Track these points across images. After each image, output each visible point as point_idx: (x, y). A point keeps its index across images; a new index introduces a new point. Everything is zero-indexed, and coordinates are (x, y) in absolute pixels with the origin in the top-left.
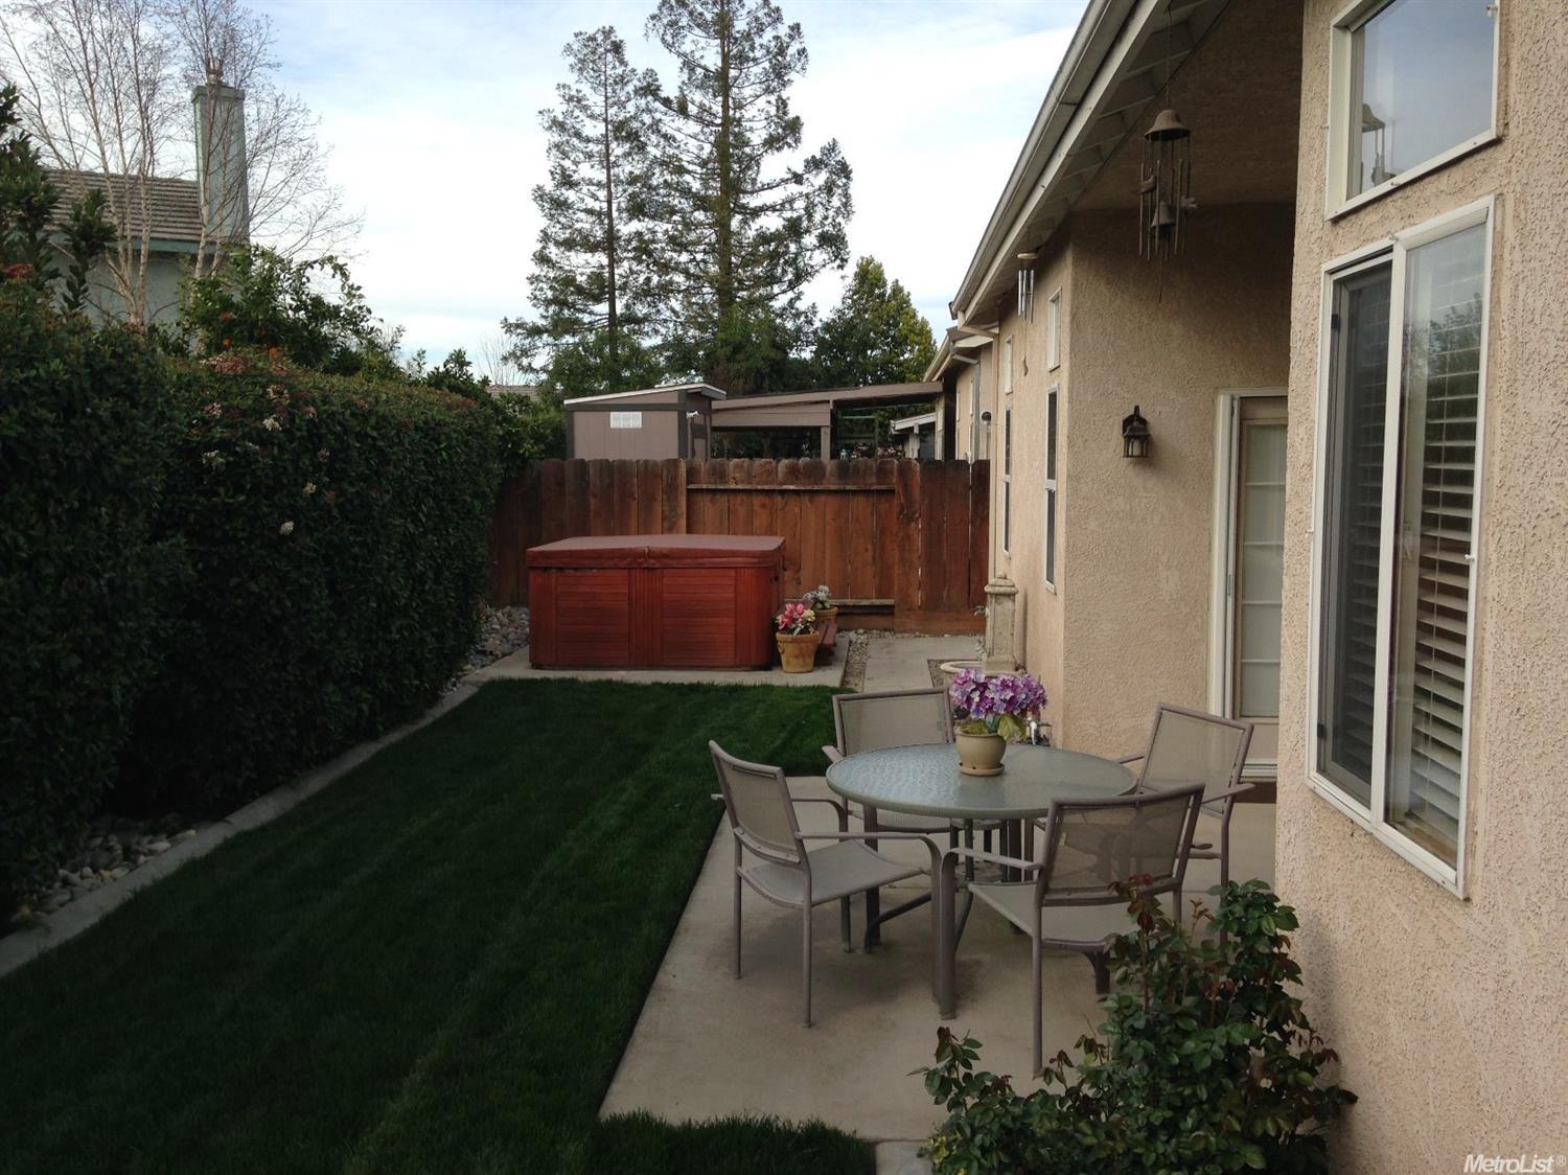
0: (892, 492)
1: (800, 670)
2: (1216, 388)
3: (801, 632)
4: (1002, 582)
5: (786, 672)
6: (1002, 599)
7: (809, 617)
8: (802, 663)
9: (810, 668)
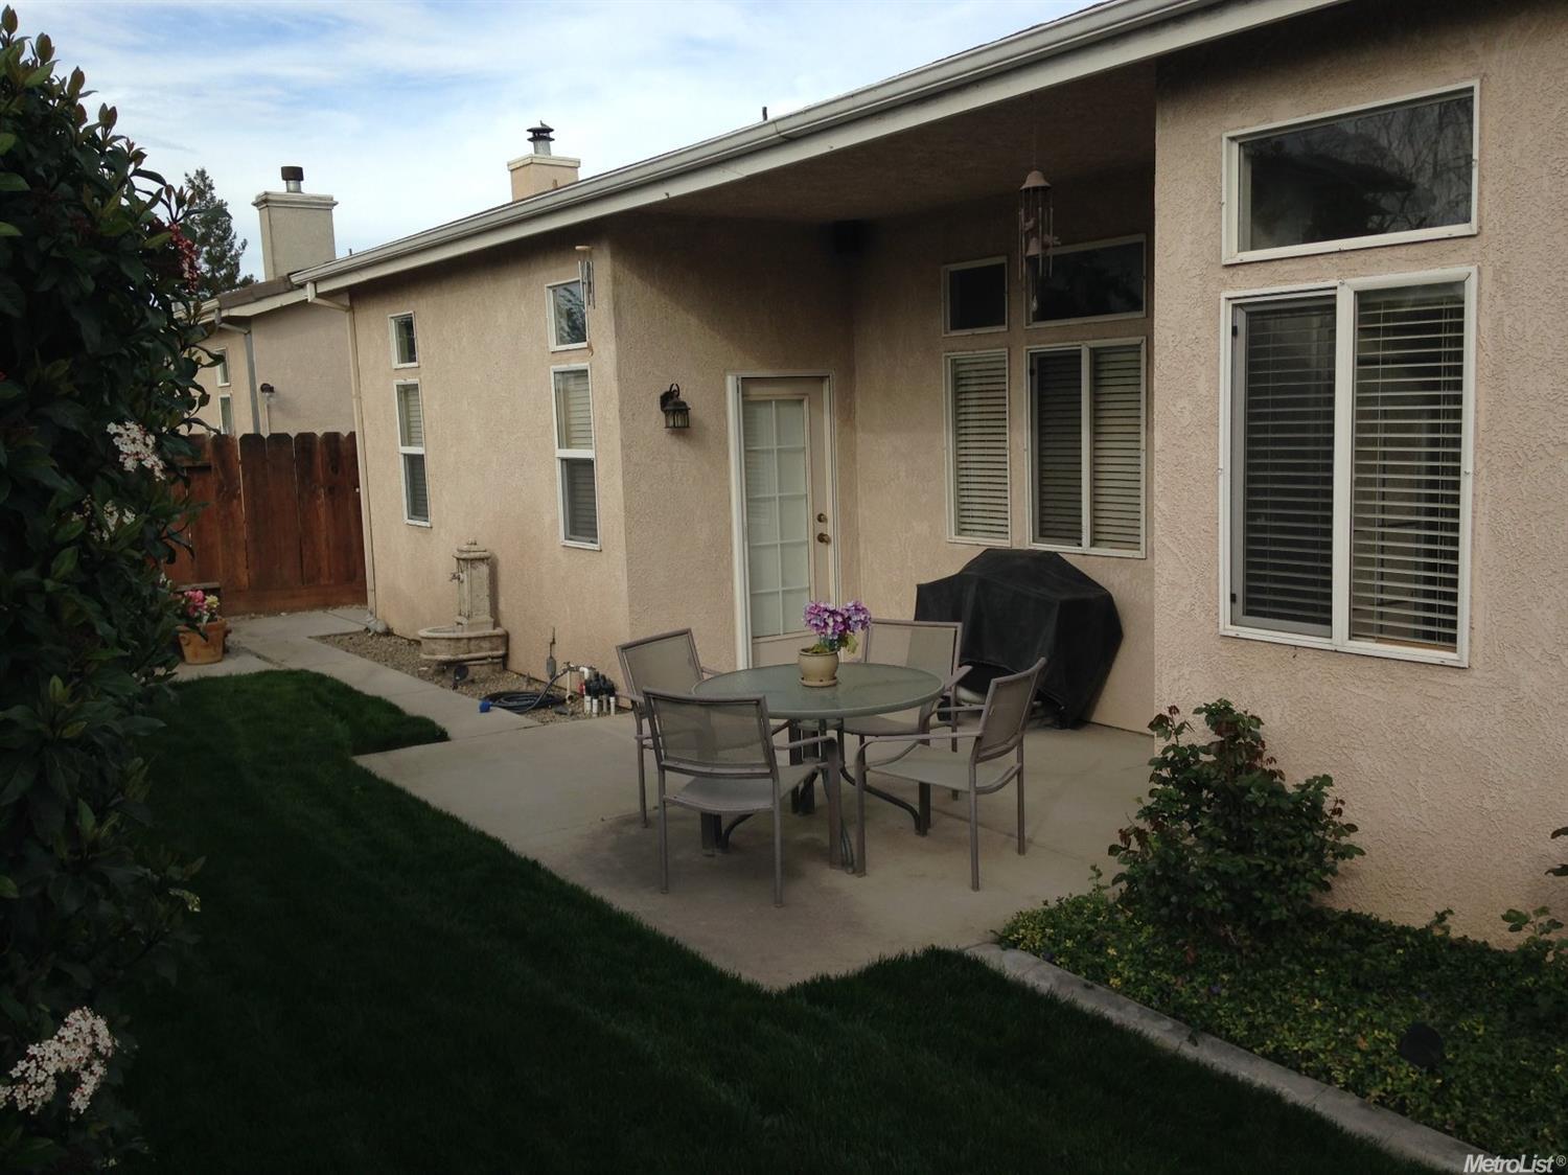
0: (207, 468)
1: (211, 660)
2: (725, 370)
3: (208, 621)
4: (474, 548)
5: (189, 664)
6: (477, 564)
7: (214, 603)
8: (213, 653)
9: (219, 657)
